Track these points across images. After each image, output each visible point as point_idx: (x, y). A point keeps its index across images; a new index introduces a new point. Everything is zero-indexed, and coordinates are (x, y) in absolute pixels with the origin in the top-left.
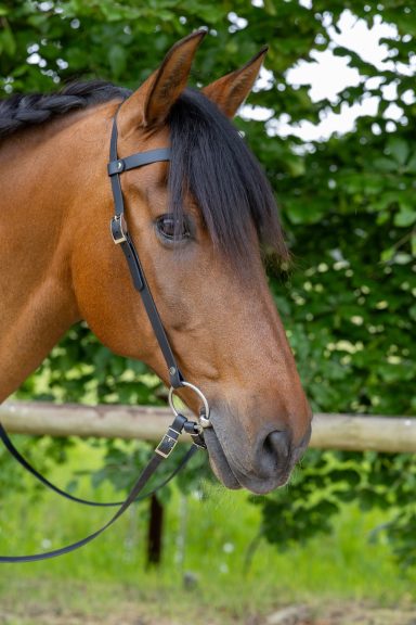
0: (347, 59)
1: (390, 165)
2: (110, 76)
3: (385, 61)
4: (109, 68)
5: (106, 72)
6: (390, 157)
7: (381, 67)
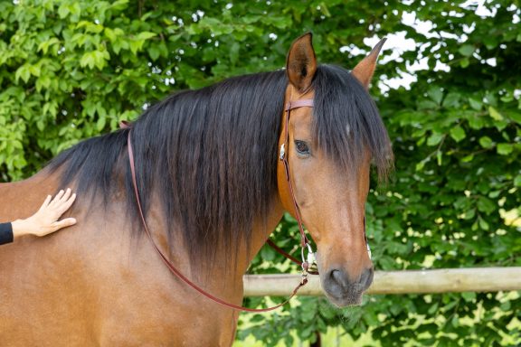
0: (404, 33)
1: (432, 105)
2: (229, 65)
3: (431, 31)
4: (229, 59)
5: (227, 62)
6: (429, 98)
7: (429, 36)
